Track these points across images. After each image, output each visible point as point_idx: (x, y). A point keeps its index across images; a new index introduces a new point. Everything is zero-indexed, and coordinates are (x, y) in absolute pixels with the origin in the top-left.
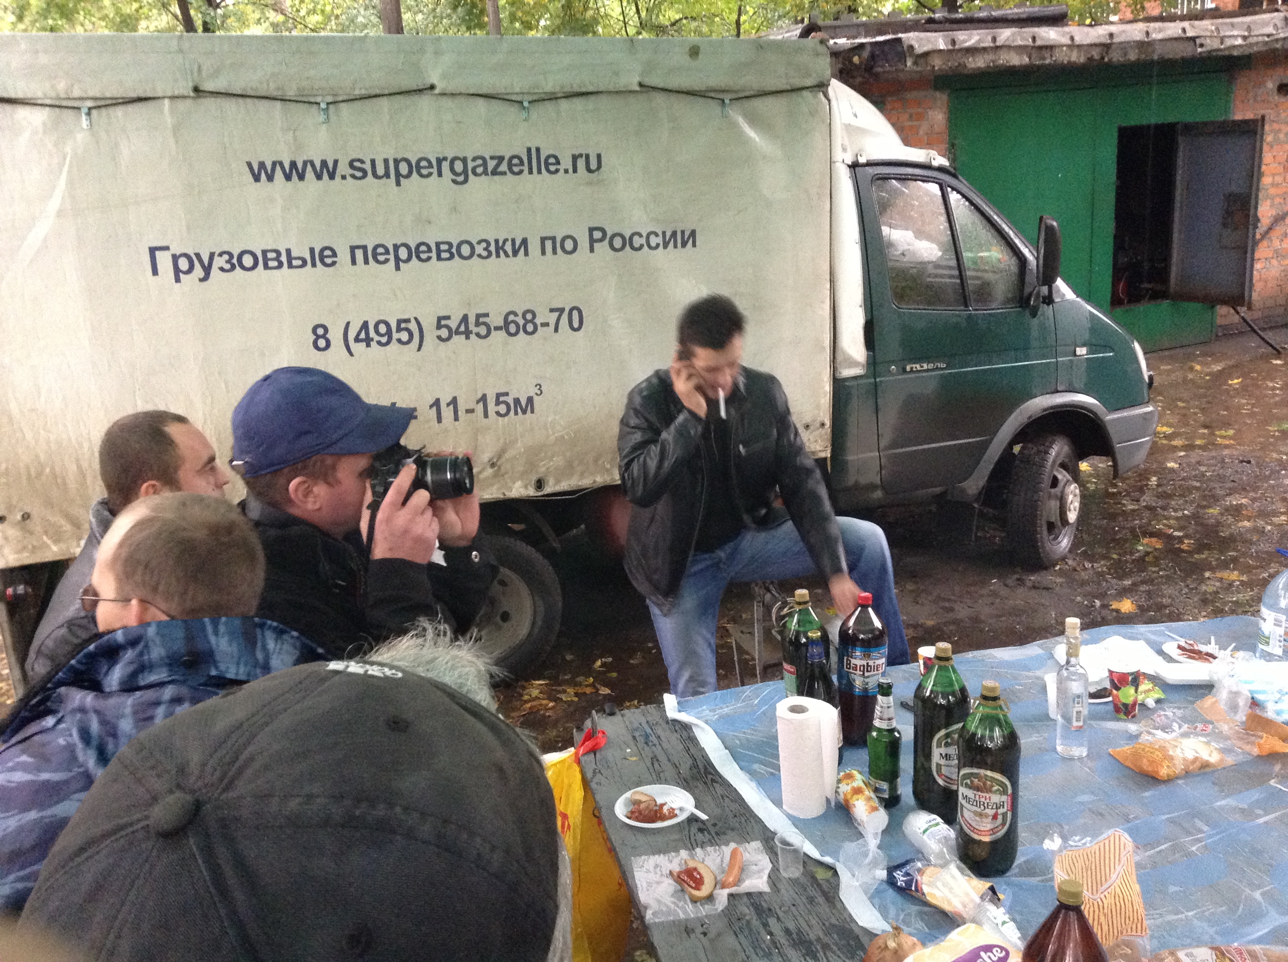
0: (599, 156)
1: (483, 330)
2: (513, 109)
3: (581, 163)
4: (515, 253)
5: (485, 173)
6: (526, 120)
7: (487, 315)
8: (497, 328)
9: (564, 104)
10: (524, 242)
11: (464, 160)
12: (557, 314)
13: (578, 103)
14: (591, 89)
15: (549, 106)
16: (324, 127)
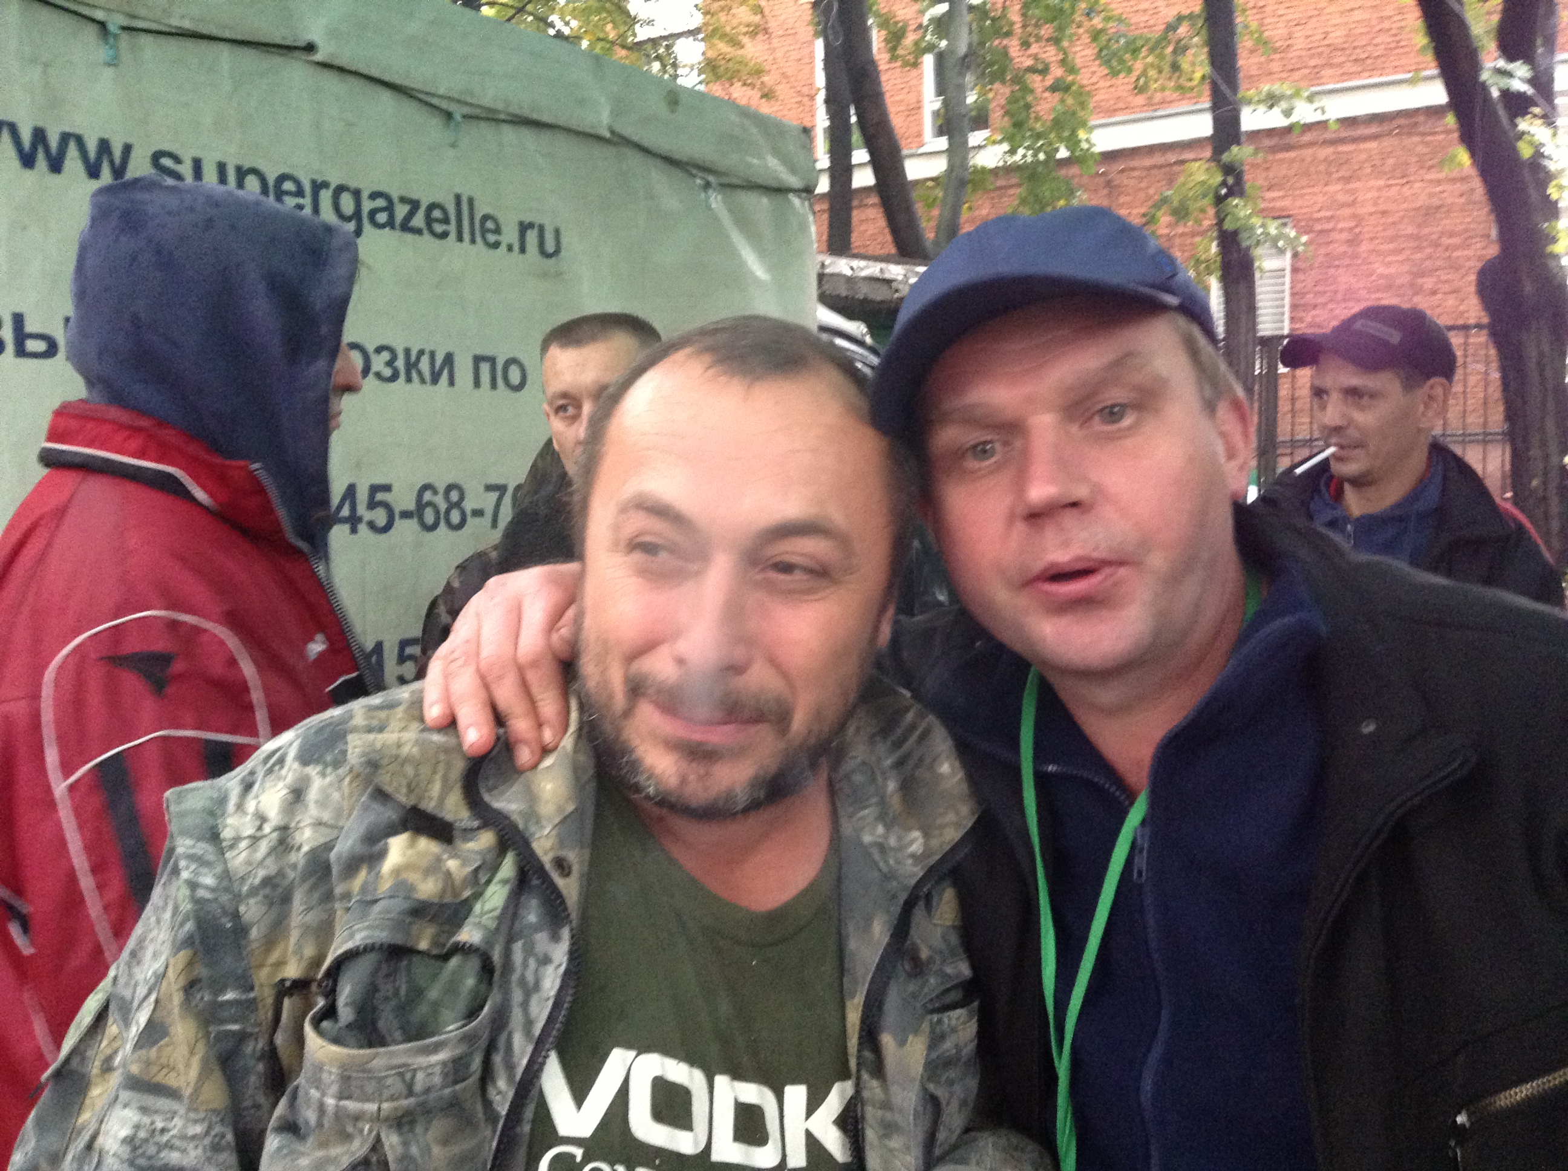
0: (557, 232)
1: (380, 517)
2: (434, 125)
3: (532, 236)
4: (435, 378)
5: (390, 224)
6: (453, 145)
7: (387, 488)
8: (406, 515)
9: (509, 134)
10: (449, 359)
11: (357, 194)
12: (494, 496)
13: (527, 136)
14: (545, 118)
15: (485, 130)
16: (109, 72)
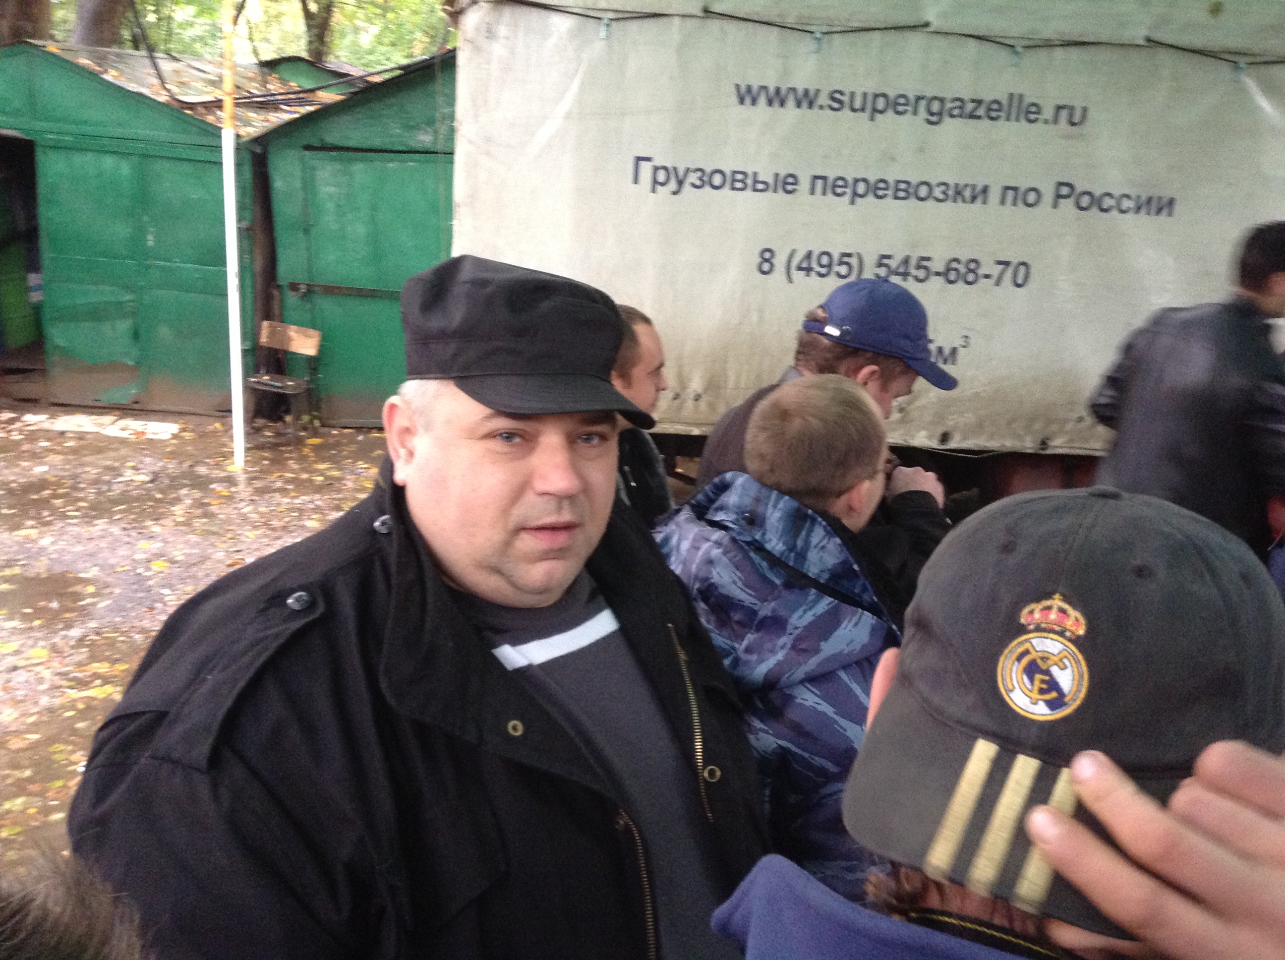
0: (1085, 110)
1: (921, 274)
2: (1003, 55)
3: (1064, 114)
4: (974, 198)
5: (961, 116)
6: (1015, 66)
7: (928, 259)
8: (938, 274)
9: (1059, 53)
10: (985, 190)
11: (942, 100)
12: (1001, 267)
13: (1075, 53)
14: (1092, 39)
15: (1042, 53)
16: (814, 56)
